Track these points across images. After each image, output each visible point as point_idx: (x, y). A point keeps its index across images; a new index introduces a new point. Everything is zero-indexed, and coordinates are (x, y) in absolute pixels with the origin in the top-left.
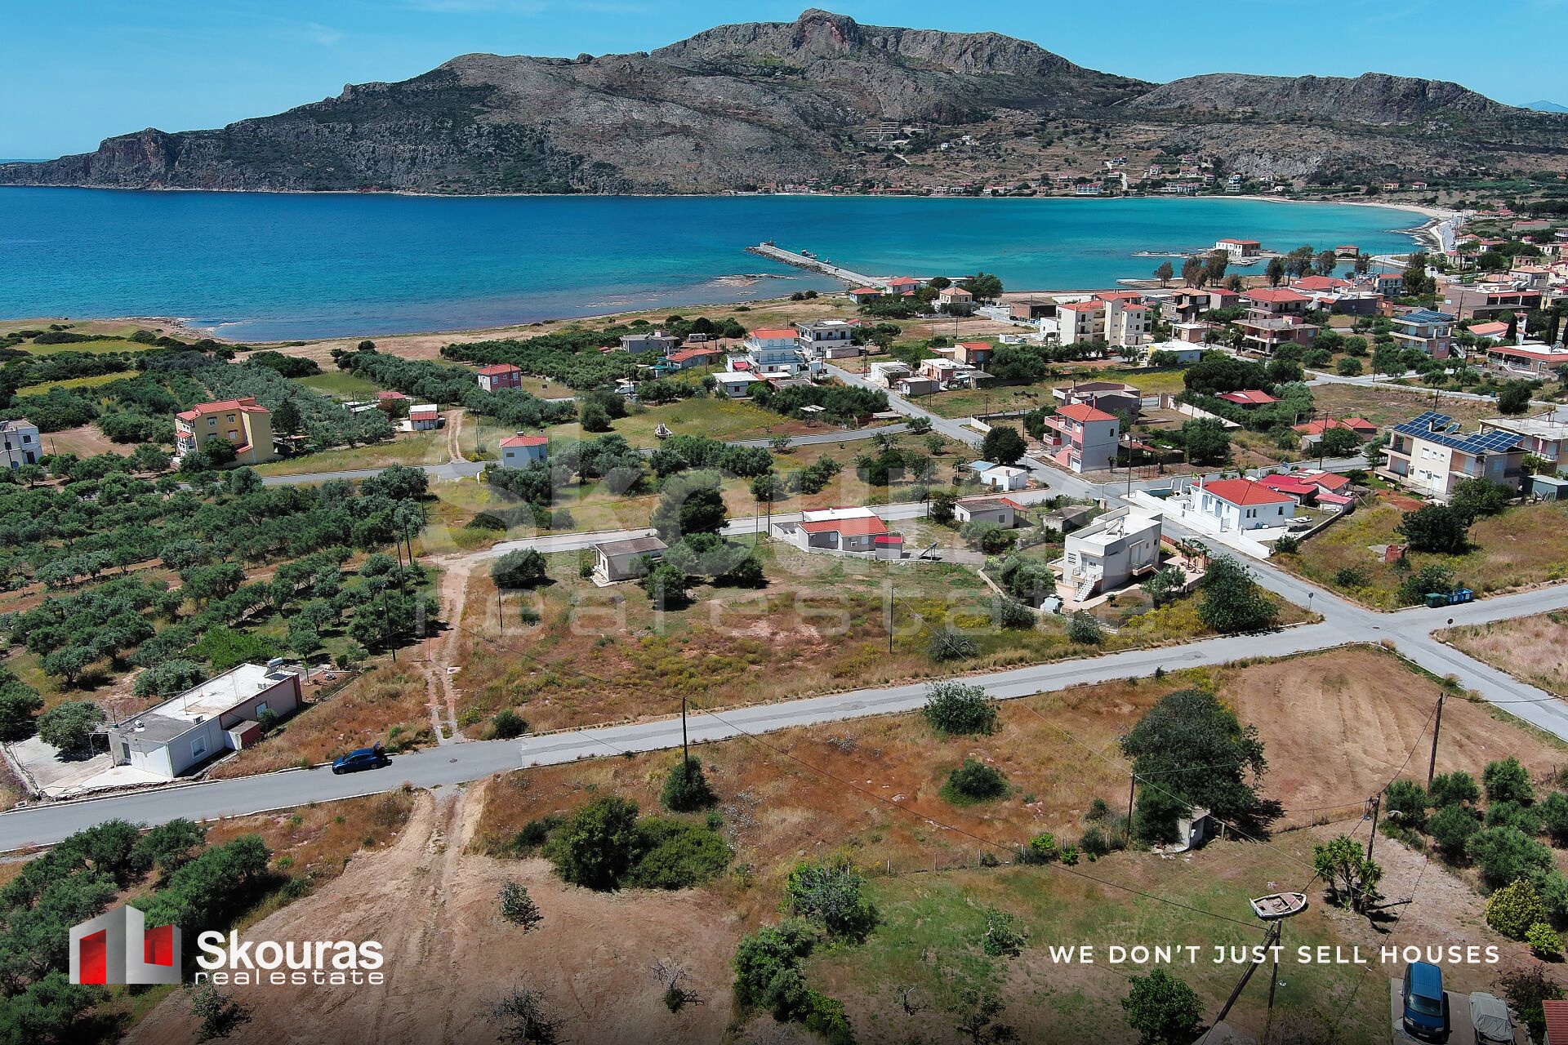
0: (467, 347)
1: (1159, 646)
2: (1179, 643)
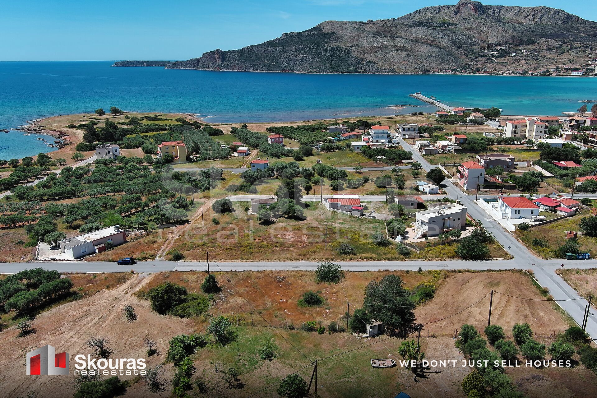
0: (276, 128)
1: (432, 260)
2: (441, 260)
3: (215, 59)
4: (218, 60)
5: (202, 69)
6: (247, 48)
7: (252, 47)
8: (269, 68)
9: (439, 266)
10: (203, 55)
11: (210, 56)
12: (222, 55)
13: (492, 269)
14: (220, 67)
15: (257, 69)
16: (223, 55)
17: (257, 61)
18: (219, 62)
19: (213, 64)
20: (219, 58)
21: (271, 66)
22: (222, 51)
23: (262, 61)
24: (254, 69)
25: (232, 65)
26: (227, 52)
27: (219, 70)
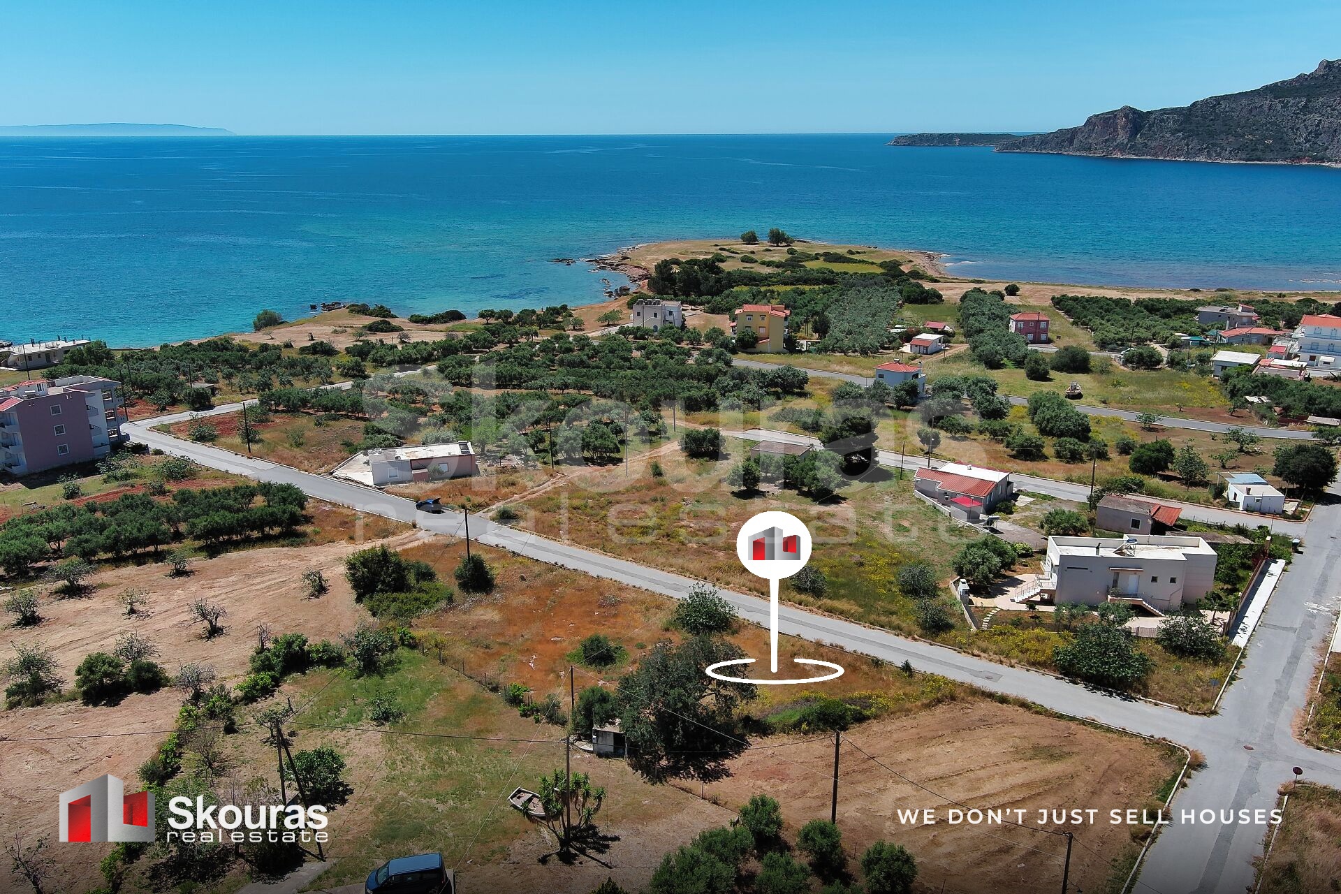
1: (979, 656)
2: (1001, 662)
3: (1115, 130)
4: (1121, 132)
5: (1078, 154)
6: (1206, 103)
7: (1218, 100)
8: (1252, 152)
9: (976, 674)
10: (1089, 119)
11: (1104, 123)
12: (1134, 121)
13: (1102, 720)
14: (1122, 150)
15: (1219, 155)
16: (1136, 120)
17: (1223, 136)
18: (1122, 137)
19: (1106, 141)
20: (1123, 128)
21: (1260, 147)
22: (1134, 111)
23: (1237, 135)
24: (1209, 156)
25: (1154, 144)
26: (1149, 113)
27: (1119, 156)
